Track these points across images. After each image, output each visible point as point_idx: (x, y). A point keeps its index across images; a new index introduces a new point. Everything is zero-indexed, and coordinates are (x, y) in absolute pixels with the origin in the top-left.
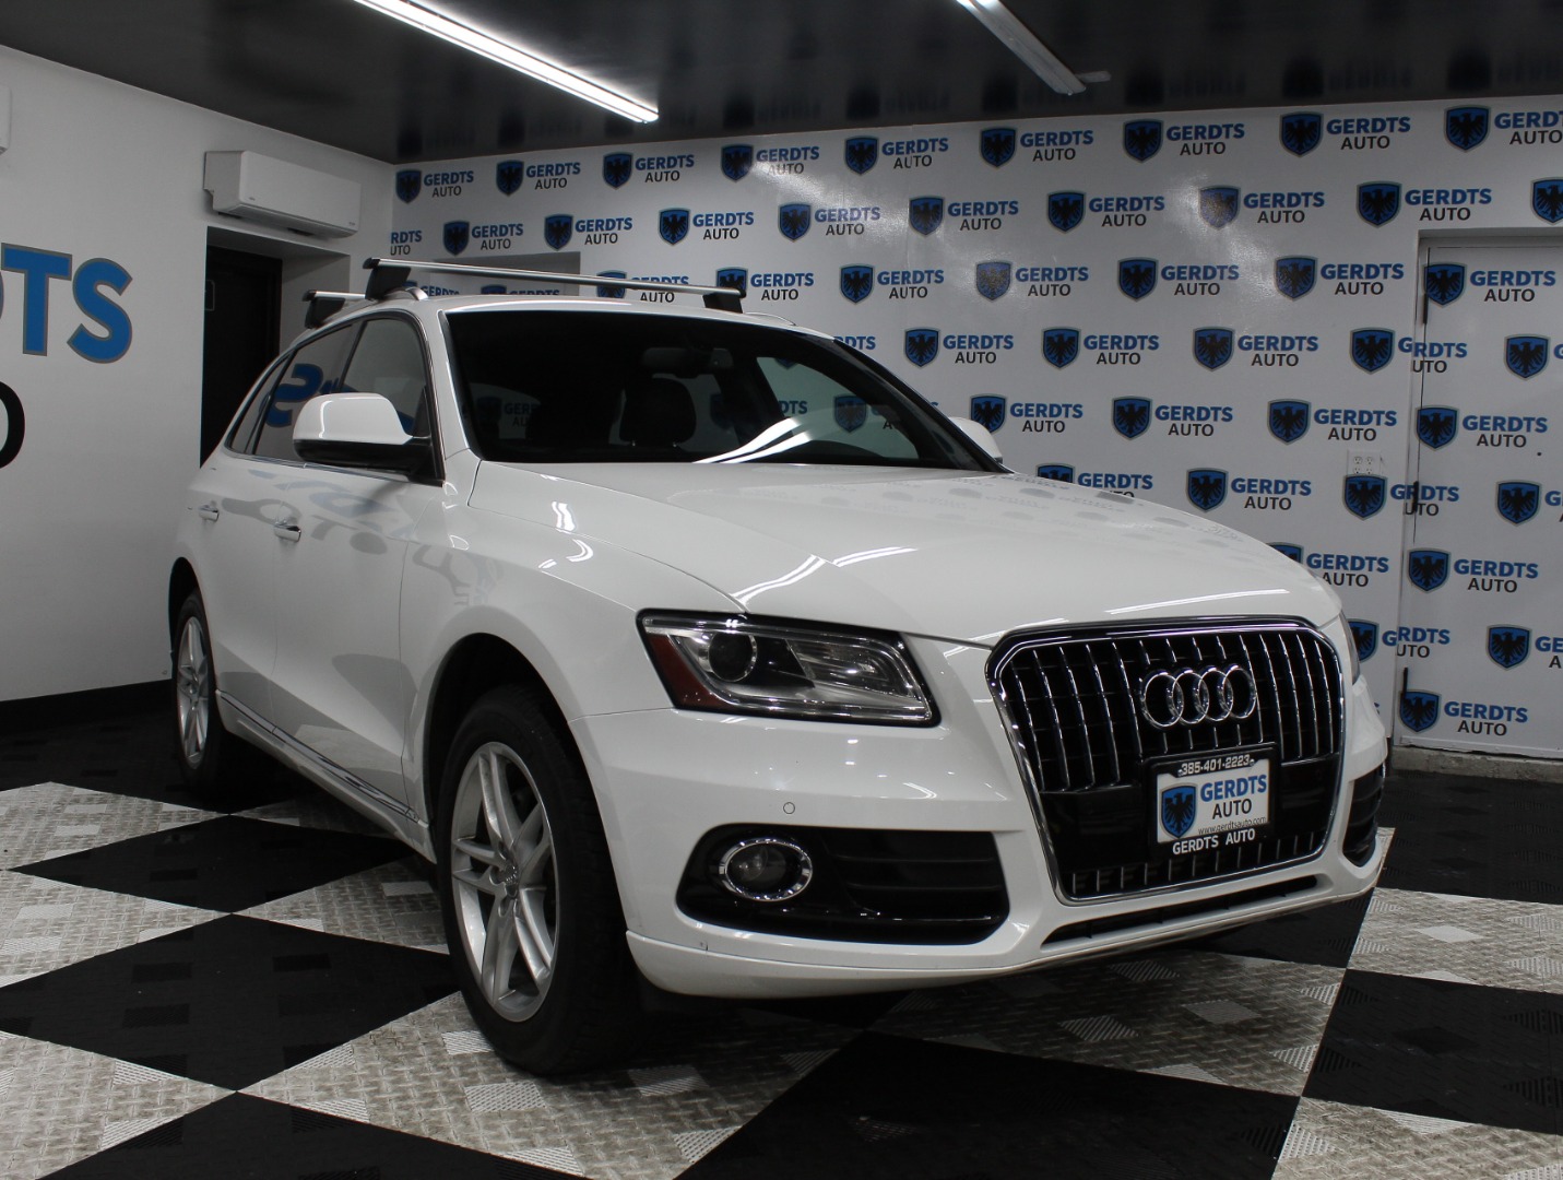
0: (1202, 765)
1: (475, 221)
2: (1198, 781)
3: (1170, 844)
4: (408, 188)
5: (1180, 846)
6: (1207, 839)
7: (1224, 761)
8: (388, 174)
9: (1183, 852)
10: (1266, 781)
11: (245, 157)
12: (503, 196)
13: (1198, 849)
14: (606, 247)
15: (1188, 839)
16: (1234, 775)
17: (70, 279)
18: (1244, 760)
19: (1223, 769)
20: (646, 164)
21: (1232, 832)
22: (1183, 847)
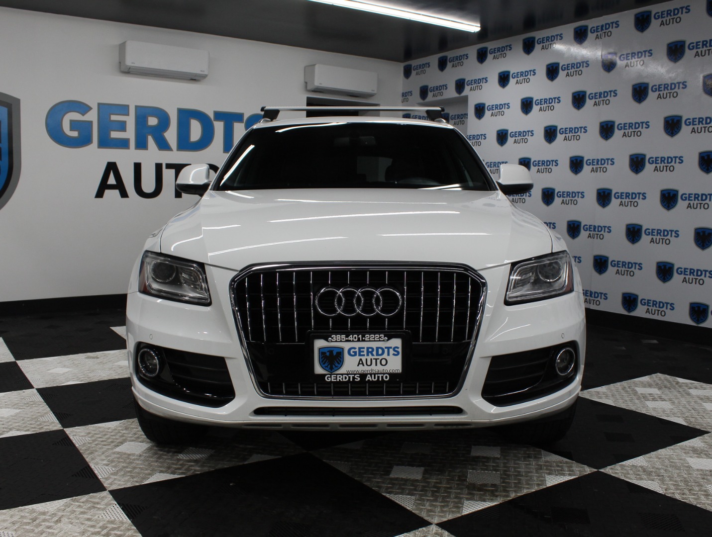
0: (347, 336)
1: (431, 85)
2: (346, 346)
3: (324, 376)
4: (407, 73)
5: (331, 377)
6: (351, 376)
7: (363, 336)
8: (400, 67)
9: (333, 380)
10: (400, 350)
11: (317, 66)
12: (440, 72)
13: (344, 380)
14: (477, 92)
15: (337, 374)
16: (374, 345)
17: (243, 122)
18: (380, 337)
19: (363, 341)
20: (493, 51)
21: (371, 375)
22: (333, 378)
